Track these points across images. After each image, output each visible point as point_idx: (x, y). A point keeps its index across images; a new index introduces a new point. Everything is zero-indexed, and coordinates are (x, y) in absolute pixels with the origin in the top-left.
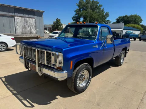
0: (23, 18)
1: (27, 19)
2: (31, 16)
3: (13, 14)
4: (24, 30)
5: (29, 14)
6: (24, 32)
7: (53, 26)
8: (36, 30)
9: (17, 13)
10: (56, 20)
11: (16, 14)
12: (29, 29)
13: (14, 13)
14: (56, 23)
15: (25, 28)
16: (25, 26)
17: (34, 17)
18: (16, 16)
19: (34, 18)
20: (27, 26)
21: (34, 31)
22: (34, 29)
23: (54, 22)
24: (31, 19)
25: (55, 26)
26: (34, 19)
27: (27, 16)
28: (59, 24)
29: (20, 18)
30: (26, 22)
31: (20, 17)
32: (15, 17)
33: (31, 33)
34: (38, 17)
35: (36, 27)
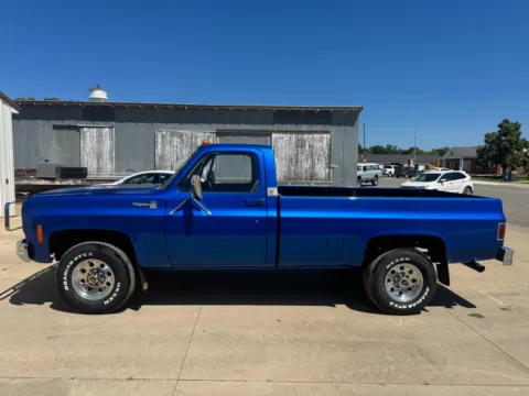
0: (294, 136)
1: (305, 136)
2: (319, 128)
3: (270, 128)
4: (293, 168)
5: (311, 123)
6: (292, 175)
7: (481, 151)
8: (330, 168)
9: (278, 123)
10: (500, 126)
11: (276, 127)
12: (306, 165)
13: (273, 124)
14: (499, 138)
15: (297, 162)
16: (297, 157)
17: (328, 128)
18: (275, 132)
19: (328, 132)
20: (304, 157)
21: (321, 170)
22: (324, 165)
23: (487, 136)
24: (316, 136)
25: (490, 150)
26: (325, 136)
27: (304, 127)
28: (509, 141)
29: (286, 137)
30: (300, 145)
31: (286, 132)
32: (274, 135)
33: (312, 177)
34: (342, 128)
35: (330, 158)
